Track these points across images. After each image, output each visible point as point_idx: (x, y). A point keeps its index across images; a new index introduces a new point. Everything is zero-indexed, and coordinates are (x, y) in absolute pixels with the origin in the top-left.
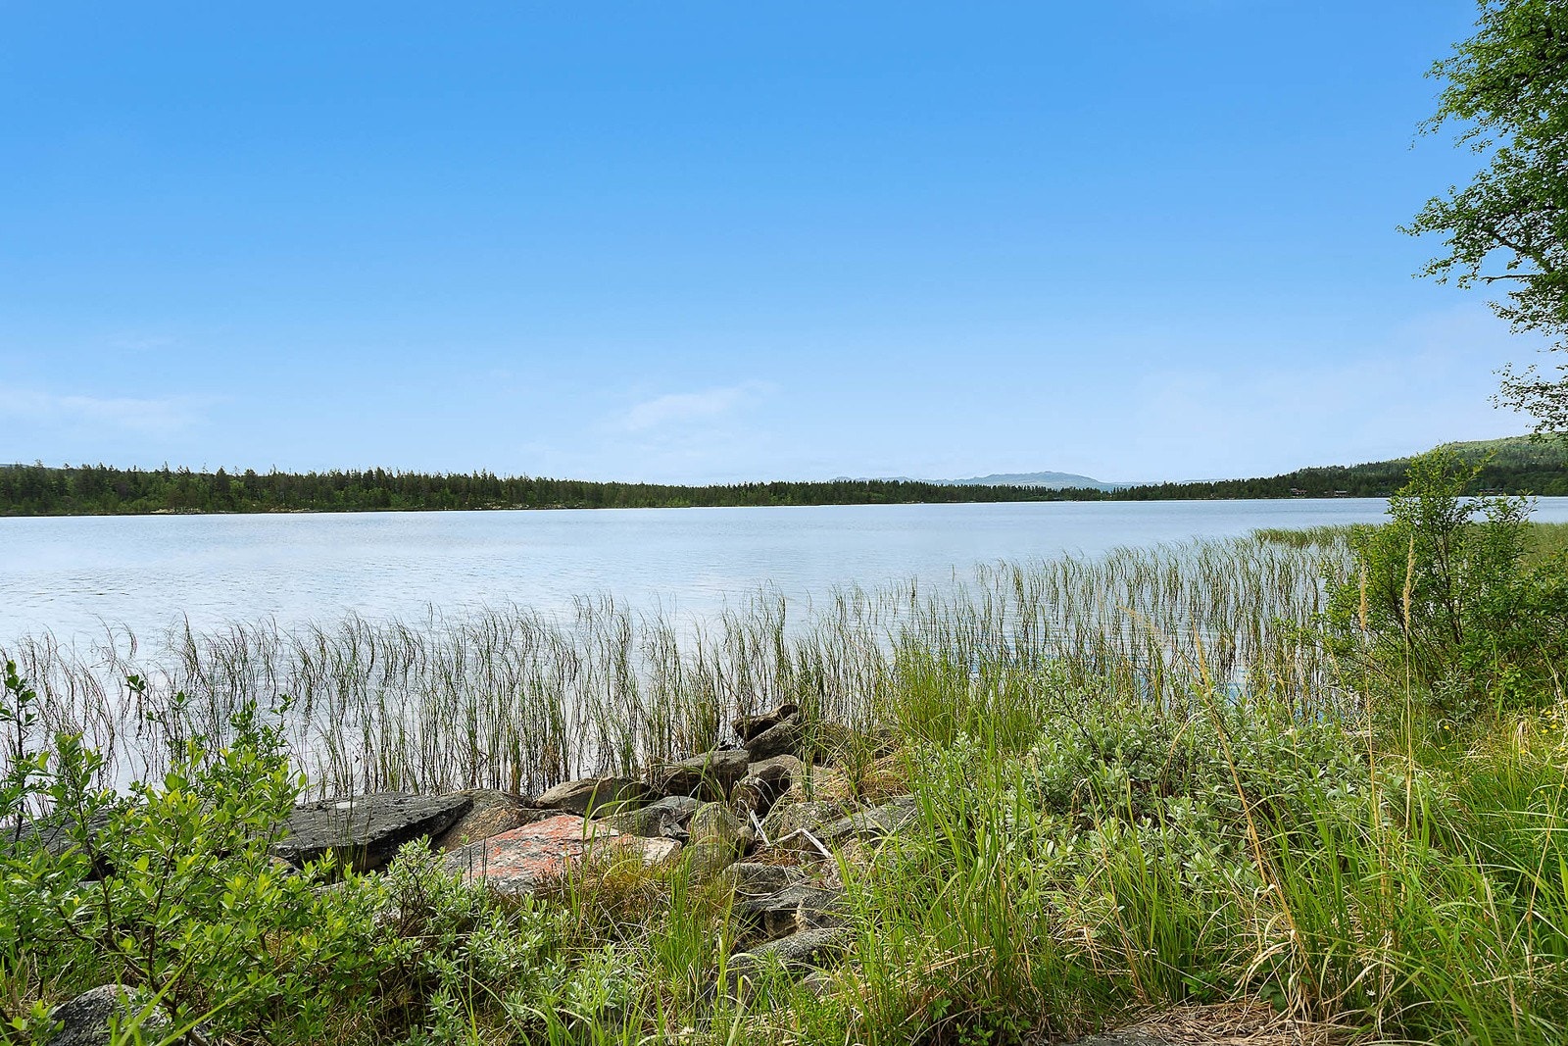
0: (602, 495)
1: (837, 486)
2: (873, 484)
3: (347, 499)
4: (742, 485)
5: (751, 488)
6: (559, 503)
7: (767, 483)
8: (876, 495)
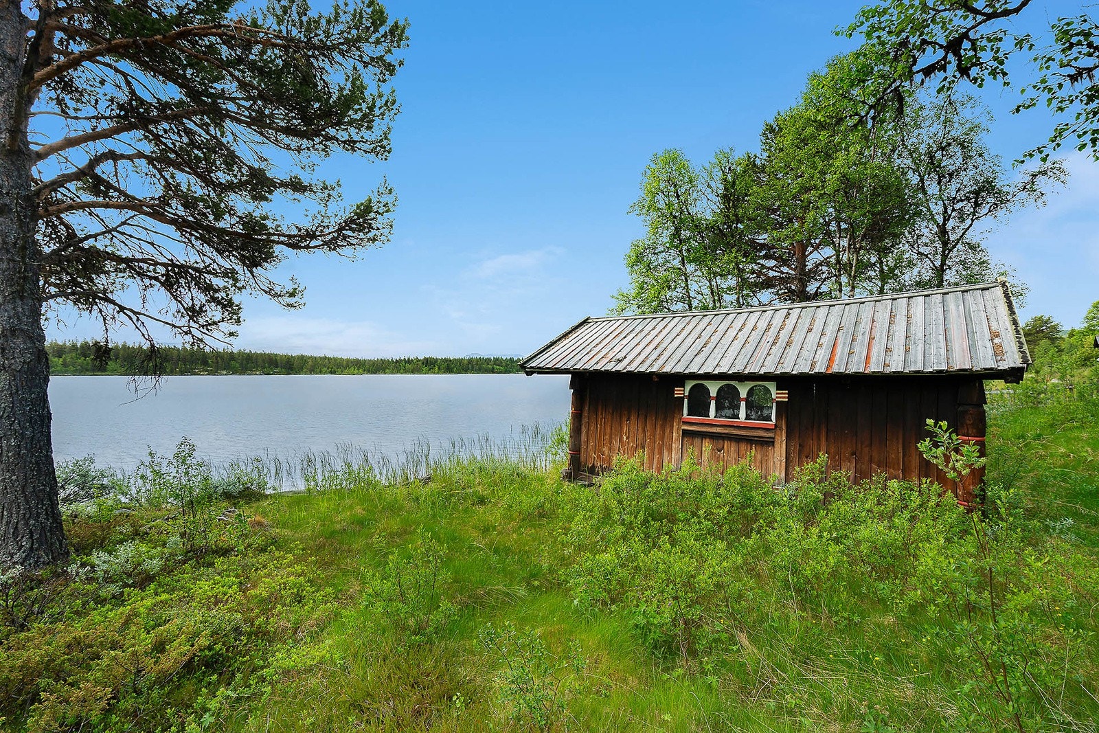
0: (293, 365)
1: (470, 361)
2: (496, 359)
3: (65, 364)
4: (403, 359)
5: (409, 361)
6: (257, 370)
7: (421, 357)
8: (498, 367)
